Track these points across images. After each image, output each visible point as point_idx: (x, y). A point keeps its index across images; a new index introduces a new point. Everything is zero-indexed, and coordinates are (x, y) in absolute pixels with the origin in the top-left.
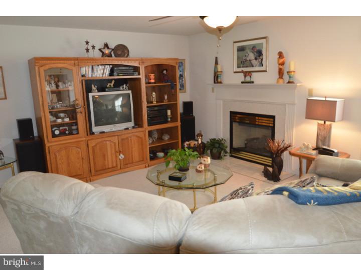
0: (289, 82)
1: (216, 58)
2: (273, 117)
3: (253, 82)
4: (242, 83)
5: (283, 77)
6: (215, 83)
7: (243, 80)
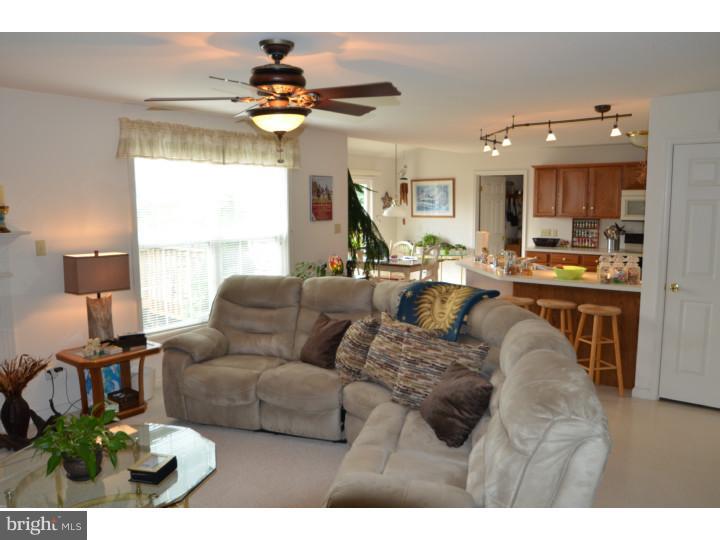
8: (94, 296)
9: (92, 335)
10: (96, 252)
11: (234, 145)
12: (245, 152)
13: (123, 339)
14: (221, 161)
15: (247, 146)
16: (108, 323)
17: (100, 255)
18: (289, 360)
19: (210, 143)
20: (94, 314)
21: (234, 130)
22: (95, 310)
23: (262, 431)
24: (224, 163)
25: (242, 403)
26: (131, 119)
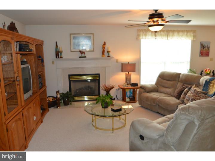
0: (108, 56)
1: (56, 42)
2: (99, 74)
3: (85, 57)
4: (80, 57)
5: (105, 54)
6: (56, 58)
7: (80, 56)
8: (127, 73)
9: (126, 82)
10: (128, 62)
11: (171, 34)
12: (175, 36)
13: (132, 84)
14: (167, 38)
15: (176, 34)
16: (130, 80)
17: (129, 63)
18: (172, 96)
19: (163, 34)
20: (127, 77)
21: (171, 29)
22: (127, 76)
23: (158, 113)
24: (168, 39)
25: (153, 104)
26: (140, 29)
